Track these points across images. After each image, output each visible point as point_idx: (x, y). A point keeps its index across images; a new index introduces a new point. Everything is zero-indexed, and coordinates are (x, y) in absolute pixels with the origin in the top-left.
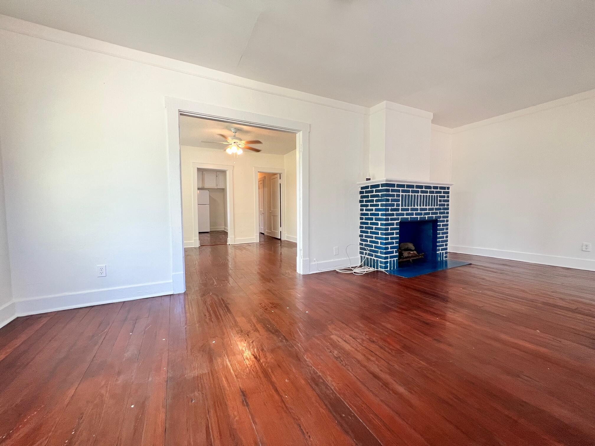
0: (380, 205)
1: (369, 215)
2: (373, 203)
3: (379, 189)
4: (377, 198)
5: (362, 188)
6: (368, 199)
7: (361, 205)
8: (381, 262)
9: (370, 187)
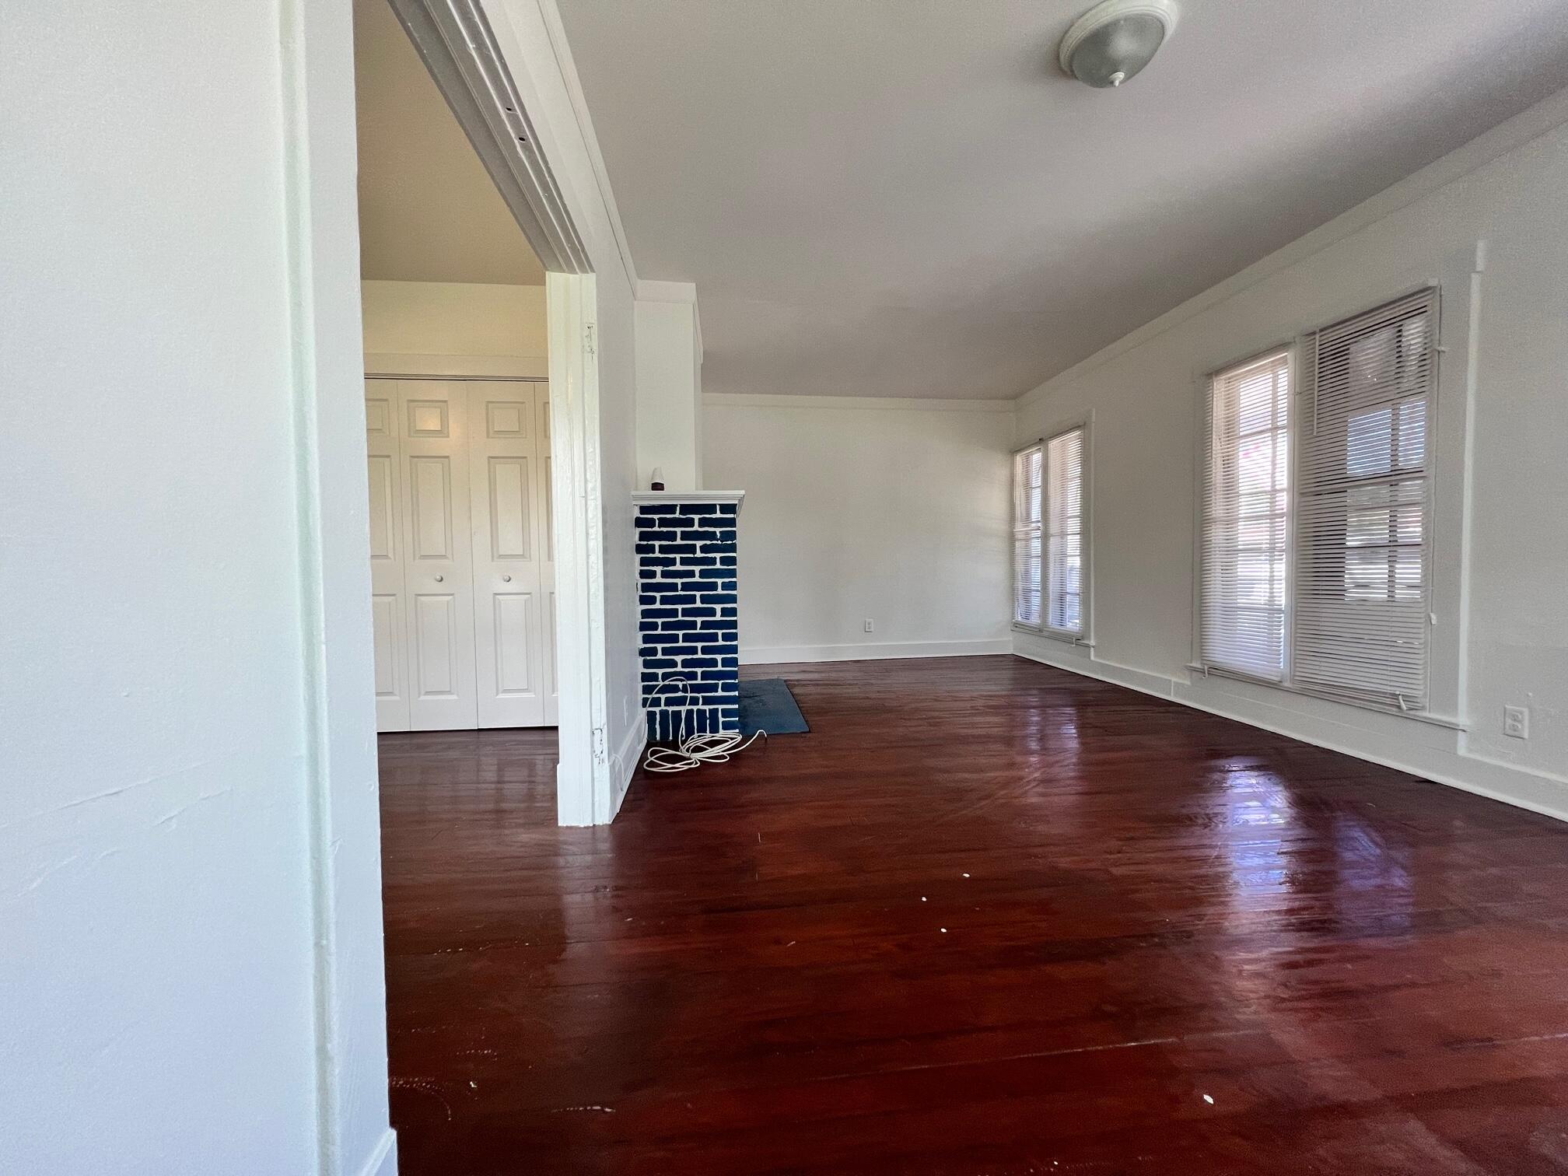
0: (718, 561)
1: (679, 589)
2: (692, 556)
3: (713, 516)
4: (708, 542)
5: (644, 510)
6: (670, 543)
7: (642, 559)
8: (726, 713)
9: (678, 508)
